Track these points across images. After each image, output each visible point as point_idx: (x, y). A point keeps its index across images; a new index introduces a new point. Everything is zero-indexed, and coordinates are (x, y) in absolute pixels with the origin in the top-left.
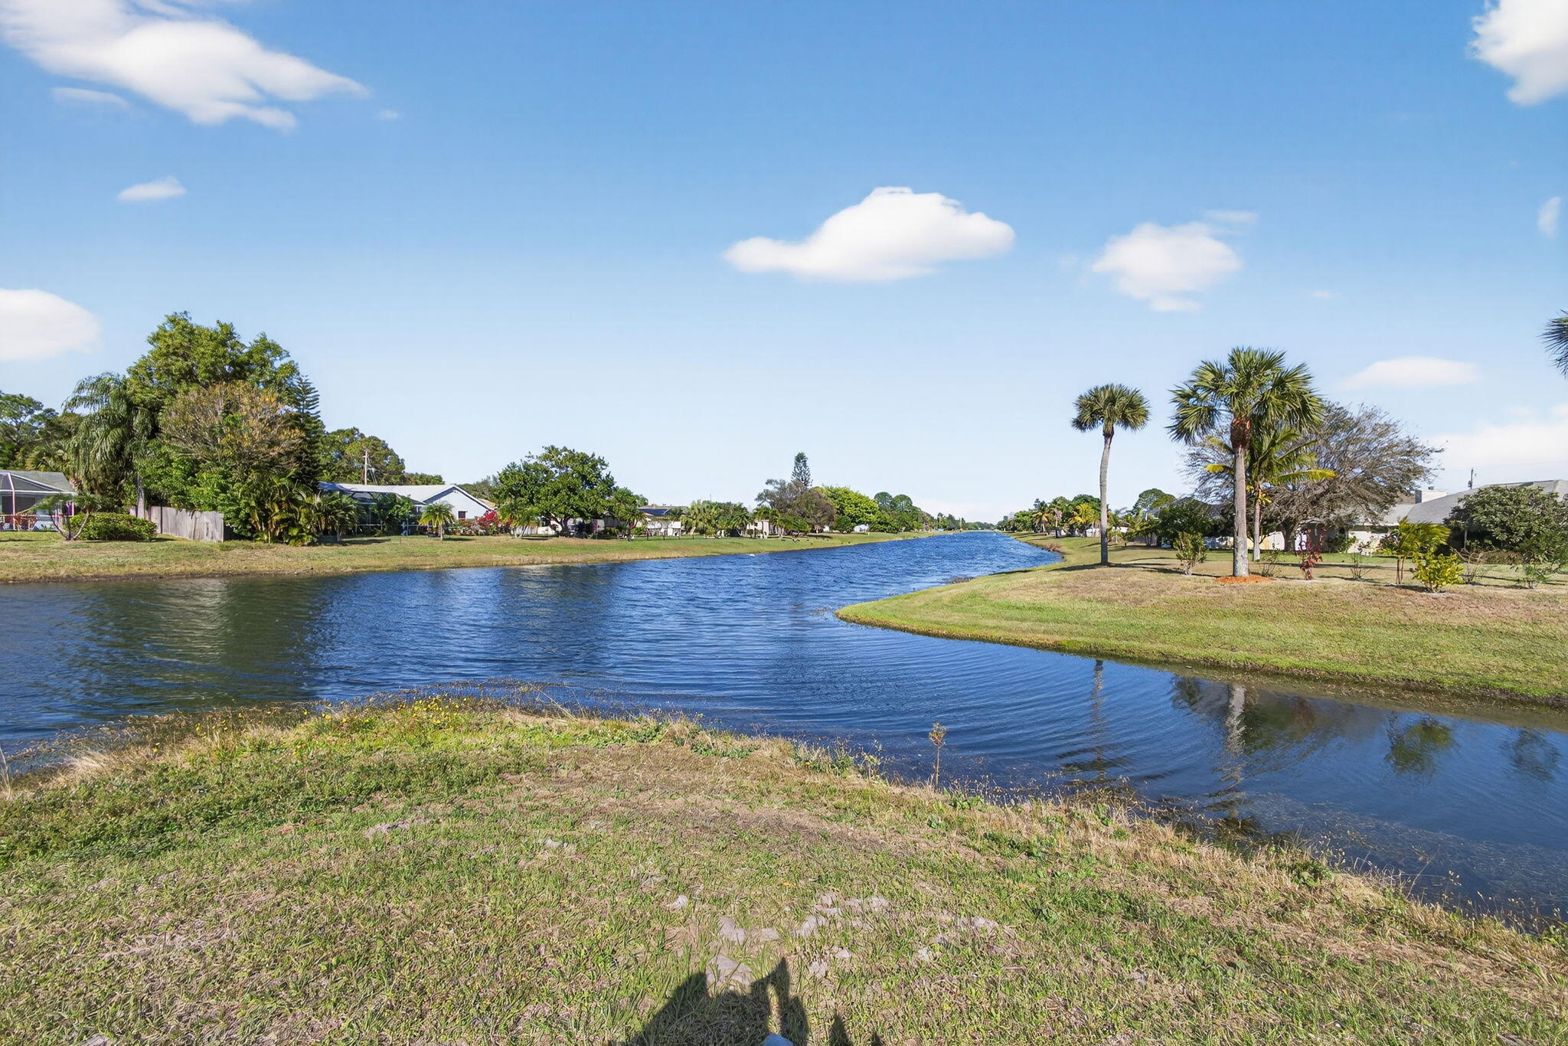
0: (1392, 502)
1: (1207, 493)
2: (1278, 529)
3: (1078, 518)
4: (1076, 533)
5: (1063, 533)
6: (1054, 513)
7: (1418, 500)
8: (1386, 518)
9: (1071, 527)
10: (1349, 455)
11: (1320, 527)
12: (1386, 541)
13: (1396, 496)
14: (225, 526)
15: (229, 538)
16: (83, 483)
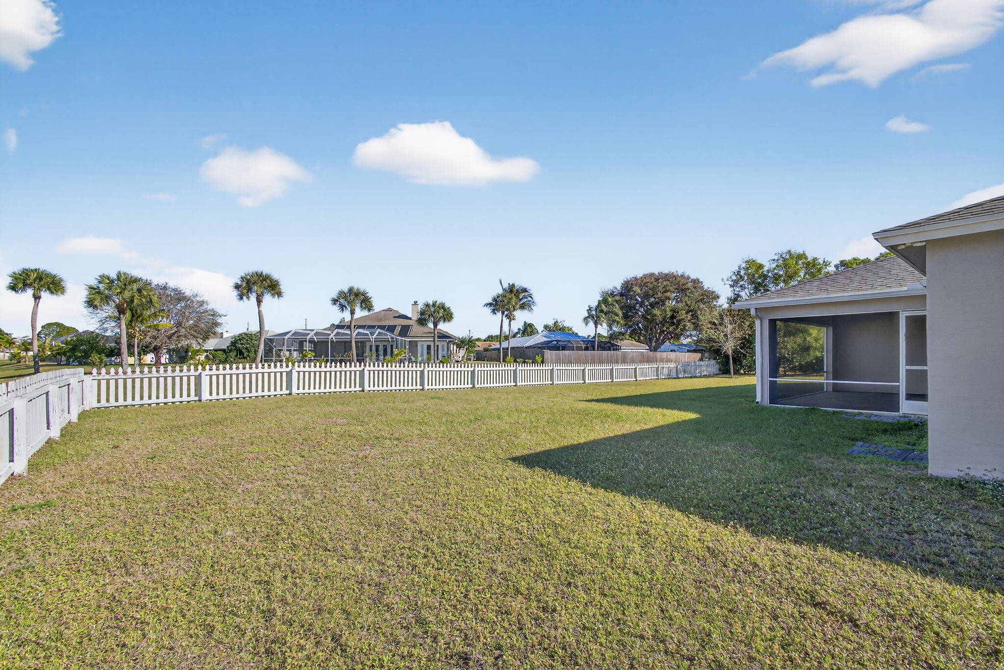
0: (208, 338)
1: (106, 330)
2: (151, 351)
7: (222, 337)
8: (205, 346)
10: (187, 314)
11: (174, 350)
12: (207, 357)
13: (209, 335)
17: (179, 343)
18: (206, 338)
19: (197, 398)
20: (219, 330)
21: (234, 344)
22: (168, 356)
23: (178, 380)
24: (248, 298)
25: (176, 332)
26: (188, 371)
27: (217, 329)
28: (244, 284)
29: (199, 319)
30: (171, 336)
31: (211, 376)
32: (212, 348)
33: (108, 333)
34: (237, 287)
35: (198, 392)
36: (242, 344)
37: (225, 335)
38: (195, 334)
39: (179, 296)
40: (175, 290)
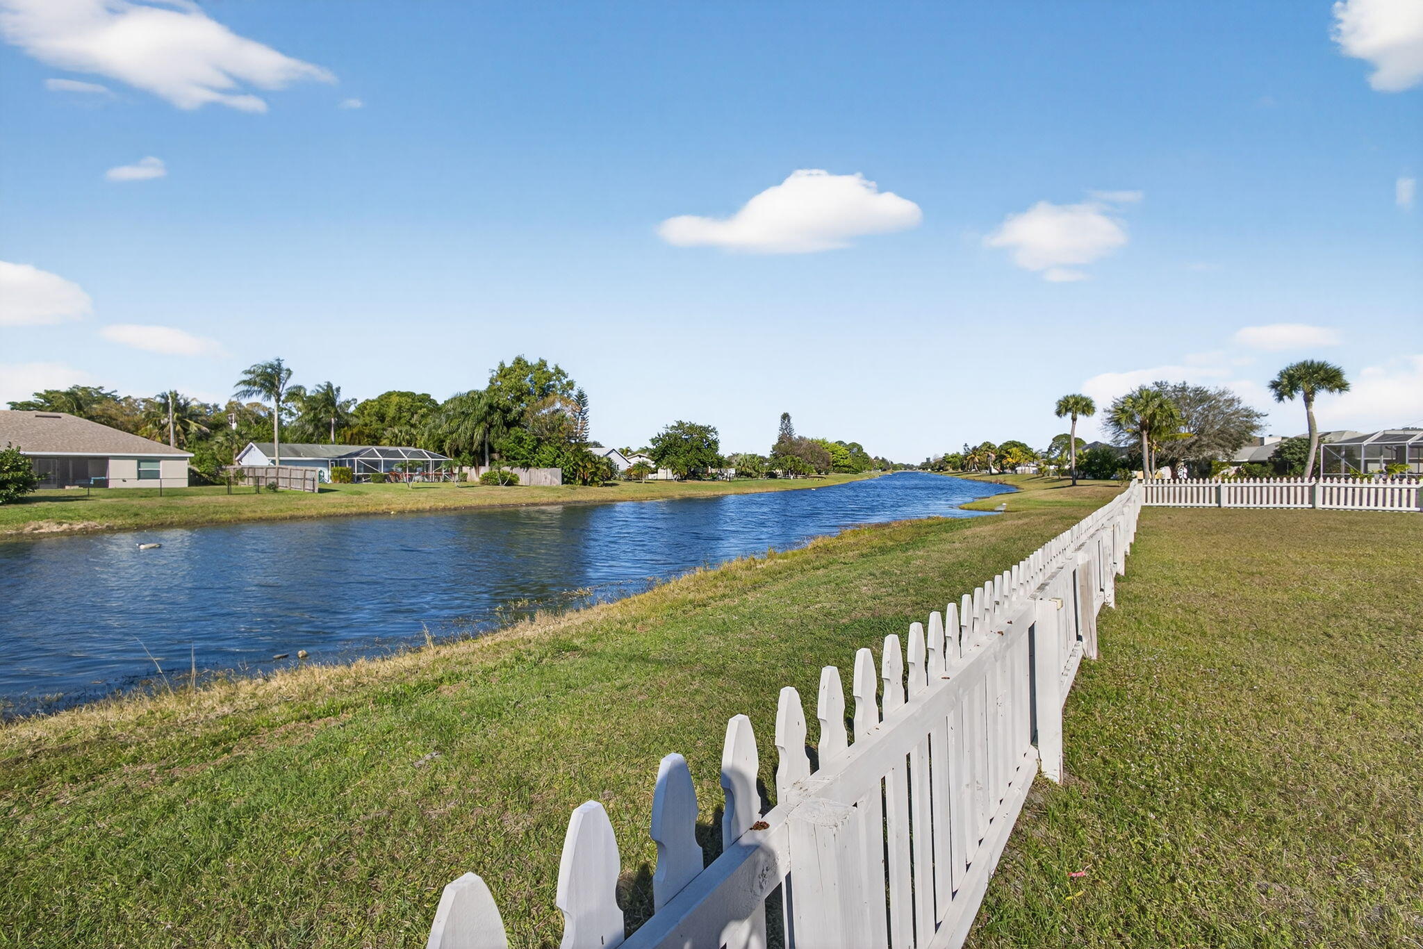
0: (1240, 447)
3: (1010, 460)
4: (1008, 470)
5: (996, 472)
6: (988, 456)
7: (1262, 444)
8: (1236, 456)
9: (1004, 465)
10: (1211, 418)
11: (1194, 463)
12: (1238, 471)
13: (1242, 443)
14: (563, 476)
15: (563, 483)
16: (448, 454)
17: (1201, 454)
18: (1236, 446)
19: (1217, 505)
20: (1257, 434)
21: (1278, 453)
22: (1186, 471)
23: (1201, 489)
24: (1291, 397)
25: (1197, 441)
26: (1211, 483)
27: (1252, 433)
28: (1285, 382)
29: (1228, 422)
30: (1191, 446)
31: (1229, 488)
32: (1247, 460)
33: (1122, 445)
34: (1274, 385)
35: (1218, 500)
36: (1292, 454)
37: (1267, 441)
38: (1221, 442)
39: (1201, 397)
40: (1196, 390)
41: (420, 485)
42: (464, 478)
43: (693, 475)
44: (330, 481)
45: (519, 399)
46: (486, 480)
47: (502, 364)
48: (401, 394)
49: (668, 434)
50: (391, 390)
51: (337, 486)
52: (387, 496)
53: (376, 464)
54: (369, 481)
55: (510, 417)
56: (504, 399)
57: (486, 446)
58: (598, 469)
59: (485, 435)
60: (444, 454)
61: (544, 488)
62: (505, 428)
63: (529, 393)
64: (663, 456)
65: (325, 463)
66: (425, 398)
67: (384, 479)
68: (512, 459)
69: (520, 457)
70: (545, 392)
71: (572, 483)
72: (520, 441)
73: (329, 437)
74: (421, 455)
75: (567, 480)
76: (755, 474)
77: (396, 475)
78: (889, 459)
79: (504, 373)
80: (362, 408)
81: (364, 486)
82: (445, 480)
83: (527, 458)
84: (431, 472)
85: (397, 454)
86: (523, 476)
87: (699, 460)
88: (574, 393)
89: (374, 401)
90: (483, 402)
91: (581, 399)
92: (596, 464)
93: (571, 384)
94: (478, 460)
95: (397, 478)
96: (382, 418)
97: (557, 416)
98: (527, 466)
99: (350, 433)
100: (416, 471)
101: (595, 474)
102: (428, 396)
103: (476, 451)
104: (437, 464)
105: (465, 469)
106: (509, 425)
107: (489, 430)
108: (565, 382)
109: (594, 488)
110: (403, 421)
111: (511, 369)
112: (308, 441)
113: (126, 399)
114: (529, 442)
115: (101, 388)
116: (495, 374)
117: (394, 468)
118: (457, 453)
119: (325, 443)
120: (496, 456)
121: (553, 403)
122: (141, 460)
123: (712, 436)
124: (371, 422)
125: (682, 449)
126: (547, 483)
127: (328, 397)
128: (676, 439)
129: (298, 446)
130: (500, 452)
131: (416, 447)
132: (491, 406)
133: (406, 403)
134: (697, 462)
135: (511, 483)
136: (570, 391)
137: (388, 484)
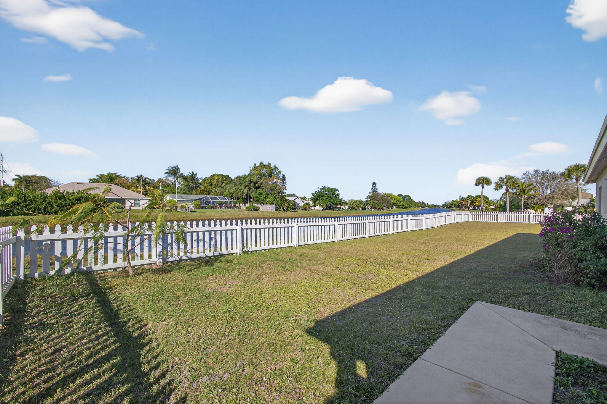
3: (477, 203)
4: (476, 209)
5: (471, 209)
6: (468, 202)
9: (474, 206)
14: (276, 207)
15: (276, 210)
16: (235, 198)
28: (567, 173)
41: (224, 210)
42: (240, 208)
43: (330, 208)
44: (194, 208)
45: (261, 178)
46: (248, 209)
47: (255, 165)
48: (218, 175)
49: (319, 192)
50: (215, 173)
51: (196, 210)
52: (213, 214)
53: (209, 202)
54: (207, 208)
55: (257, 185)
56: (255, 178)
57: (248, 196)
58: (289, 205)
59: (248, 191)
60: (233, 199)
61: (269, 212)
62: (255, 189)
63: (264, 176)
64: (316, 200)
65: (191, 201)
66: (227, 177)
67: (212, 208)
68: (257, 201)
69: (260, 200)
70: (270, 175)
71: (279, 210)
72: (261, 194)
73: (193, 191)
74: (225, 199)
75: (277, 209)
76: (356, 208)
77: (216, 206)
78: (425, 202)
79: (255, 168)
80: (204, 180)
81: (205, 210)
82: (233, 209)
83: (263, 201)
84: (228, 205)
85: (216, 198)
86: (261, 207)
87: (331, 202)
88: (281, 176)
89: (208, 178)
90: (247, 179)
91: (284, 178)
92: (288, 203)
93: (280, 172)
94: (245, 201)
95: (216, 207)
96: (211, 185)
97: (274, 185)
98: (263, 204)
99: (199, 190)
100: (223, 205)
101: (288, 207)
102: (228, 176)
103: (245, 198)
104: (230, 202)
105: (241, 205)
106: (257, 188)
107: (249, 190)
108: (277, 171)
109: (288, 212)
110: (219, 186)
111: (258, 167)
112: (185, 194)
113: (124, 177)
114: (264, 194)
115: (117, 173)
116: (251, 168)
117: (215, 204)
118: (238, 199)
119: (191, 194)
120: (252, 200)
121: (273, 180)
122: (135, 200)
123: (337, 193)
124: (207, 186)
125: (324, 198)
126: (270, 210)
127: (193, 176)
128: (322, 193)
129: (182, 195)
130: (253, 198)
131: (223, 196)
132: (250, 181)
133: (220, 179)
134: (331, 203)
135: (257, 210)
136: (280, 175)
137: (213, 210)
